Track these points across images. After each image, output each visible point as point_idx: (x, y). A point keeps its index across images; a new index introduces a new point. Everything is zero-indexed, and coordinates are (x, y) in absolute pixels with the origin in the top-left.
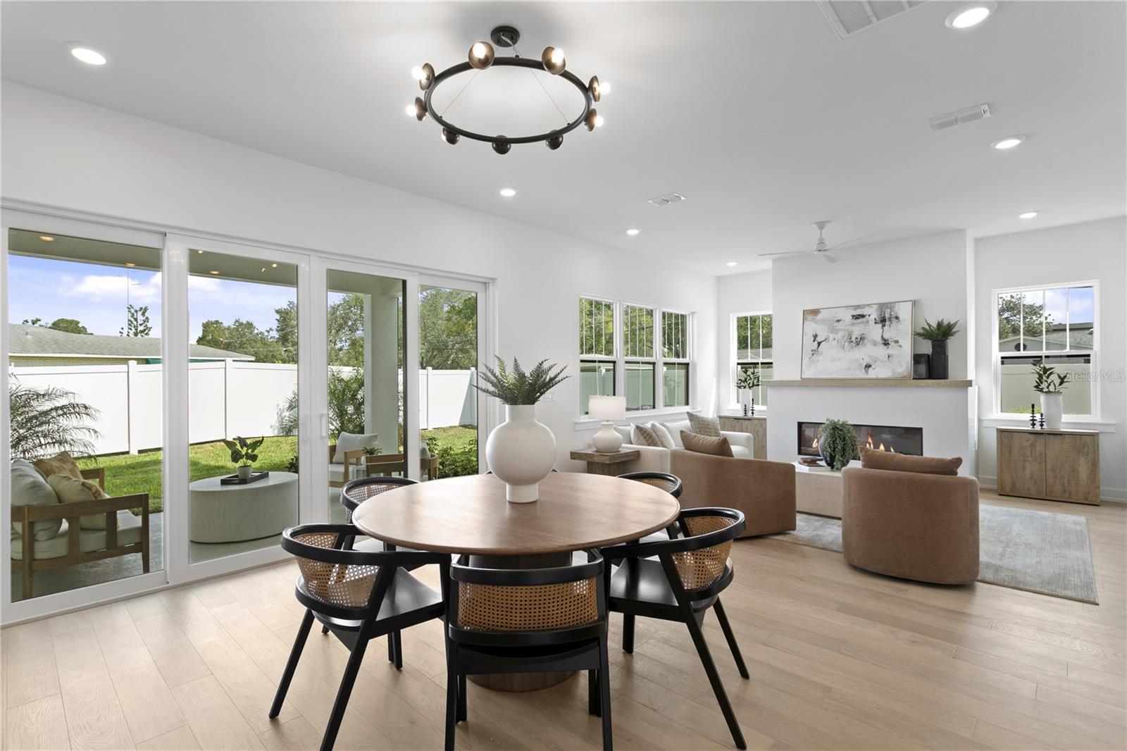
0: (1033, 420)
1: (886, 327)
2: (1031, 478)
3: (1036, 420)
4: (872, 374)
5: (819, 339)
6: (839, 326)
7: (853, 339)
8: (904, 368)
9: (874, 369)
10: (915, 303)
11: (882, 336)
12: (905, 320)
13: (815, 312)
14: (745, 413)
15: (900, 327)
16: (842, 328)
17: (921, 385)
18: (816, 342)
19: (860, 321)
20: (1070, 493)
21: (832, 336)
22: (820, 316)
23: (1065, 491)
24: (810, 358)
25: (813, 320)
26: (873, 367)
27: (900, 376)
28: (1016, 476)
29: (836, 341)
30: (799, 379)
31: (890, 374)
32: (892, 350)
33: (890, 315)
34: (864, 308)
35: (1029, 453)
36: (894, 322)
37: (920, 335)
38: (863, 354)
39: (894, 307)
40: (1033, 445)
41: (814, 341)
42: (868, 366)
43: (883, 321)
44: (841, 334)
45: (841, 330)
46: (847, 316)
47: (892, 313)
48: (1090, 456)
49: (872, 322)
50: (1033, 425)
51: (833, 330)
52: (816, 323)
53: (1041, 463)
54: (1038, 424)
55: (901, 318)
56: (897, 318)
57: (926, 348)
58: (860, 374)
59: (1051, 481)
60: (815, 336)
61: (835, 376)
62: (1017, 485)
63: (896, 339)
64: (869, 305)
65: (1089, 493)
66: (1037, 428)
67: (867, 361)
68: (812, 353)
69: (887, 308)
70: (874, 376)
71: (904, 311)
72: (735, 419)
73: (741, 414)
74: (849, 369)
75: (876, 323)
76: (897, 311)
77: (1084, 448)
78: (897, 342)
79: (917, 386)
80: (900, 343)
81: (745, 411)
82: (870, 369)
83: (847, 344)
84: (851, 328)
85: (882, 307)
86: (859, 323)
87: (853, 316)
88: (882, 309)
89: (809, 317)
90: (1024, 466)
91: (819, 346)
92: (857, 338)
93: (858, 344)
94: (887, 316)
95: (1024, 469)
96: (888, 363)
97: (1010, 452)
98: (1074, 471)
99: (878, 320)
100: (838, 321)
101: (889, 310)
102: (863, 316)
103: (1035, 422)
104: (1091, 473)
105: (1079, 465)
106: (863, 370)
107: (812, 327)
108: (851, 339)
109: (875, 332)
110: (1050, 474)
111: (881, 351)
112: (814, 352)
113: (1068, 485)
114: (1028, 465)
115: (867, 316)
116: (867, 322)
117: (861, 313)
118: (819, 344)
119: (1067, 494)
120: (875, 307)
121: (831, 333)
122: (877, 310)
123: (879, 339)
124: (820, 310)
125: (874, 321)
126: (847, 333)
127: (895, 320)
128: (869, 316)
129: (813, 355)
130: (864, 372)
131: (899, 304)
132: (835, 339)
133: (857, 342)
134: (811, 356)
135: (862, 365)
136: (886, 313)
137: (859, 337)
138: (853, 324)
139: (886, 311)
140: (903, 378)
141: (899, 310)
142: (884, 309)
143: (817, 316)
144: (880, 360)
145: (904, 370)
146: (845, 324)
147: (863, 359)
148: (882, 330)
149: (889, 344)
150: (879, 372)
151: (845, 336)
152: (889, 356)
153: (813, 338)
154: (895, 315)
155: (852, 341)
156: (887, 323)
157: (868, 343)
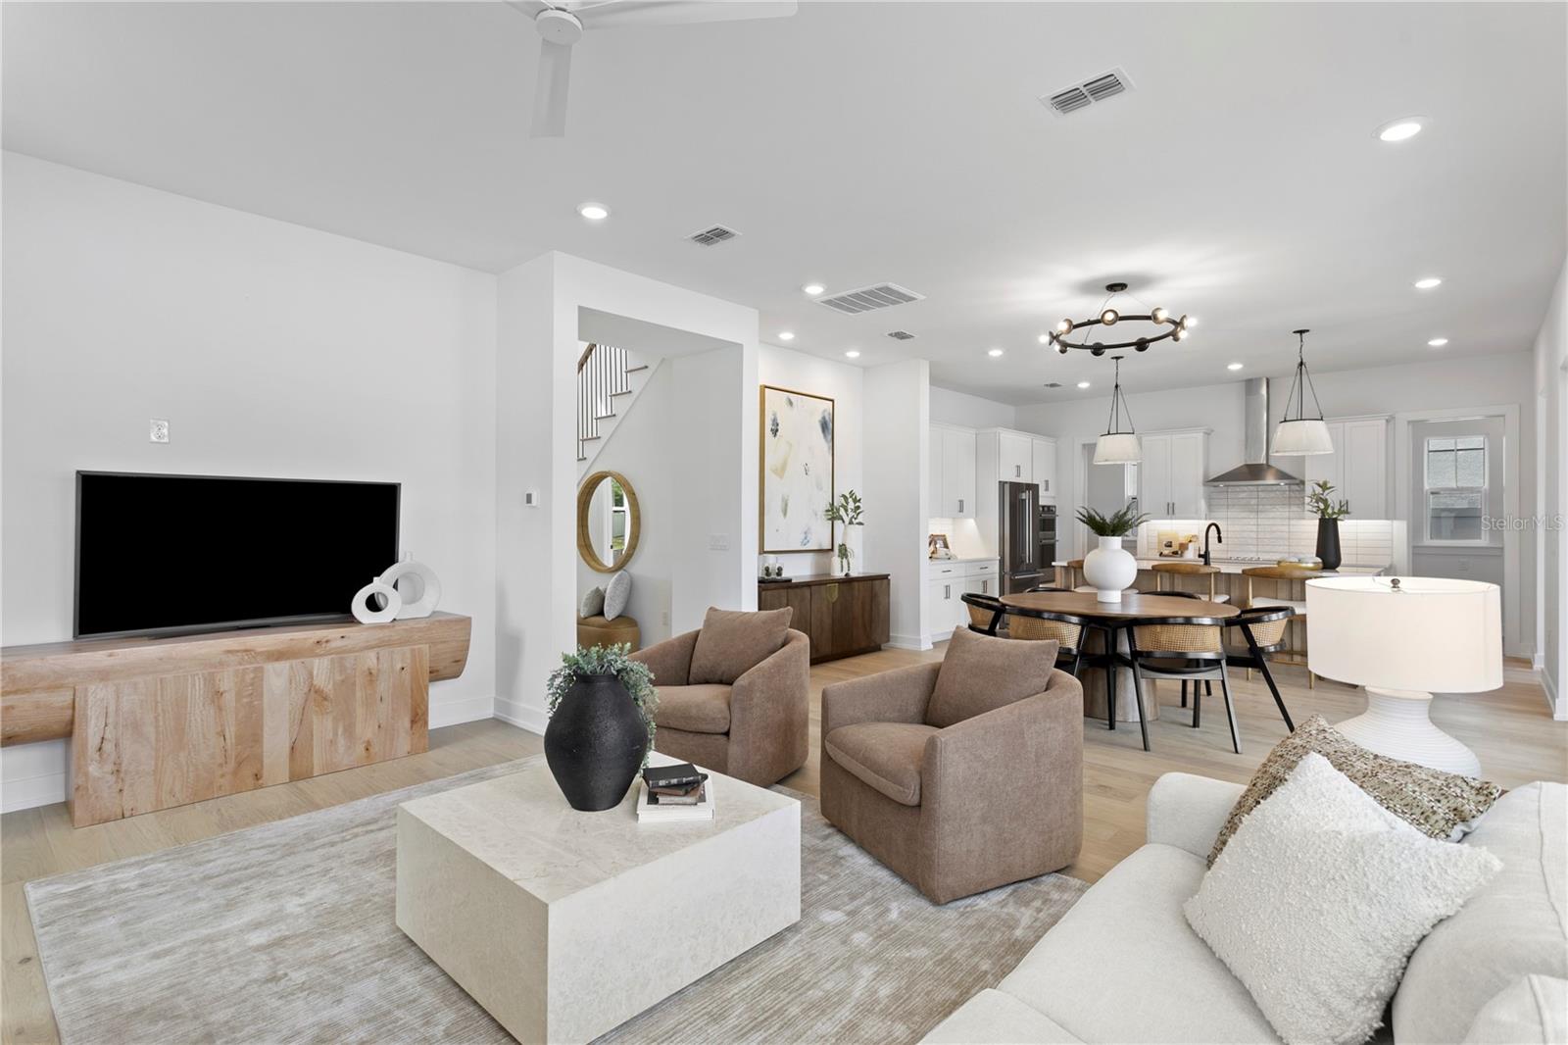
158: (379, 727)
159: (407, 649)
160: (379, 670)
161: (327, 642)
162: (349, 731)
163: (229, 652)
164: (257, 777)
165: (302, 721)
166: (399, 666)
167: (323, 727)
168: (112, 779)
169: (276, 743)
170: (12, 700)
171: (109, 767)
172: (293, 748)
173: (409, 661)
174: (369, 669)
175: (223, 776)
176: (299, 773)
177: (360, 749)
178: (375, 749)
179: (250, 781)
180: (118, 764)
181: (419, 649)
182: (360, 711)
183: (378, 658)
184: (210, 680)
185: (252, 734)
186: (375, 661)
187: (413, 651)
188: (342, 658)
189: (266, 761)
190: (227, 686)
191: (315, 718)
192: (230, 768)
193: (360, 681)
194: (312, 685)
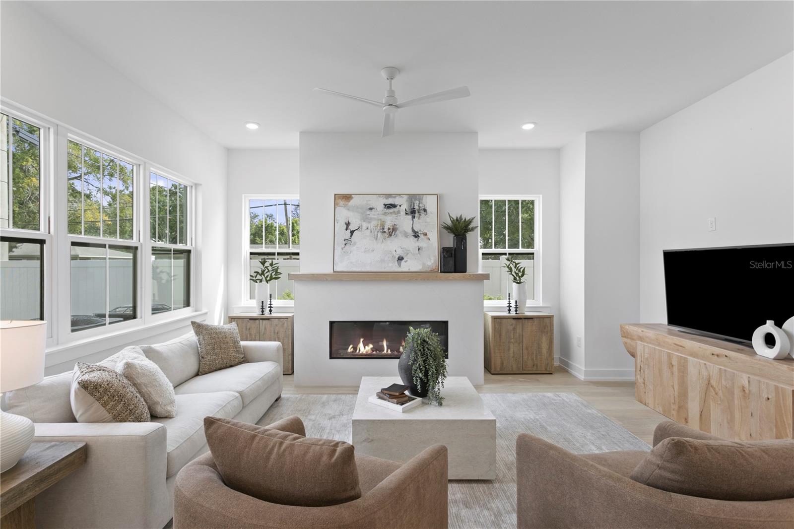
0: (510, 307)
1: (416, 219)
2: (513, 357)
3: (511, 306)
4: (405, 267)
5: (352, 228)
6: (372, 214)
7: (386, 230)
8: (432, 261)
9: (405, 262)
10: (439, 198)
11: (412, 228)
12: (431, 213)
13: (347, 197)
14: (263, 312)
15: (428, 220)
16: (375, 217)
17: (451, 278)
18: (349, 231)
19: (392, 210)
20: (537, 366)
21: (365, 225)
22: (352, 203)
23: (534, 365)
24: (342, 249)
25: (345, 206)
26: (405, 259)
27: (430, 270)
28: (504, 357)
29: (369, 231)
30: (331, 272)
31: (421, 267)
32: (422, 242)
33: (419, 207)
34: (395, 197)
35: (512, 336)
36: (423, 215)
37: (445, 228)
38: (396, 245)
39: (422, 199)
40: (514, 329)
41: (347, 229)
42: (400, 259)
43: (413, 212)
44: (374, 223)
45: (374, 219)
46: (379, 204)
47: (421, 205)
48: (548, 334)
49: (403, 213)
50: (509, 310)
51: (366, 219)
52: (348, 210)
53: (519, 343)
54: (513, 309)
55: (428, 211)
56: (425, 210)
57: (450, 241)
58: (393, 267)
59: (525, 358)
60: (348, 224)
61: (368, 269)
62: (504, 364)
63: (424, 232)
64: (400, 195)
65: (548, 364)
66: (513, 313)
67: (400, 253)
68: (344, 243)
69: (416, 199)
70: (407, 269)
71: (430, 204)
72: (250, 319)
73: (256, 313)
74: (382, 261)
75: (406, 214)
76: (424, 203)
77: (545, 328)
78: (425, 234)
79: (447, 279)
80: (429, 236)
81: (262, 308)
82: (403, 262)
83: (380, 234)
84: (382, 217)
85: (412, 197)
86: (391, 213)
87: (385, 205)
88: (411, 200)
89: (341, 203)
90: (509, 347)
91: (351, 235)
92: (389, 229)
93: (391, 235)
94: (416, 207)
95: (509, 349)
96: (418, 255)
97: (500, 335)
98: (539, 347)
99: (409, 211)
100: (371, 209)
101: (417, 202)
102: (394, 206)
104: (549, 348)
105: (542, 342)
106: (396, 261)
107: (344, 214)
108: (383, 229)
109: (406, 223)
110: (525, 352)
111: (411, 244)
112: (347, 242)
113: (536, 359)
114: (512, 346)
115: (398, 207)
116: (399, 212)
117: (393, 203)
118: (352, 232)
119: (535, 367)
120: (405, 197)
121: (364, 221)
122: (407, 201)
123: (410, 231)
124: (353, 196)
125: (405, 212)
126: (380, 223)
127: (423, 212)
128: (400, 206)
129: (345, 244)
130: (397, 265)
131: (426, 197)
132: (367, 228)
133: (389, 232)
134: (343, 245)
135: (395, 257)
136: (415, 204)
137: (391, 228)
138: (385, 214)
139: (415, 202)
140: (431, 271)
141: (426, 203)
142: (413, 200)
143: (349, 202)
144: (411, 253)
145: (432, 264)
146: (378, 213)
147: (395, 251)
148: (412, 222)
149: (419, 237)
150: (411, 265)
151: (378, 226)
152: (419, 249)
153: (346, 226)
154: (423, 208)
155: (385, 232)
156: (417, 215)
157: (400, 235)
158: (751, 435)
159: (772, 383)
160: (750, 391)
161: (717, 356)
162: (731, 421)
163: (675, 344)
164: (687, 421)
165: (704, 401)
166: (765, 396)
167: (716, 413)
168: (642, 385)
169: (694, 406)
171: (642, 380)
172: (701, 415)
173: (773, 394)
174: (743, 387)
175: (674, 410)
181: (782, 388)
182: (737, 415)
183: (749, 382)
184: (669, 356)
185: (683, 395)
186: (747, 383)
187: (777, 388)
188: (725, 371)
189: (690, 414)
190: (675, 362)
191: (711, 403)
192: (676, 407)
193: (737, 392)
194: (709, 381)
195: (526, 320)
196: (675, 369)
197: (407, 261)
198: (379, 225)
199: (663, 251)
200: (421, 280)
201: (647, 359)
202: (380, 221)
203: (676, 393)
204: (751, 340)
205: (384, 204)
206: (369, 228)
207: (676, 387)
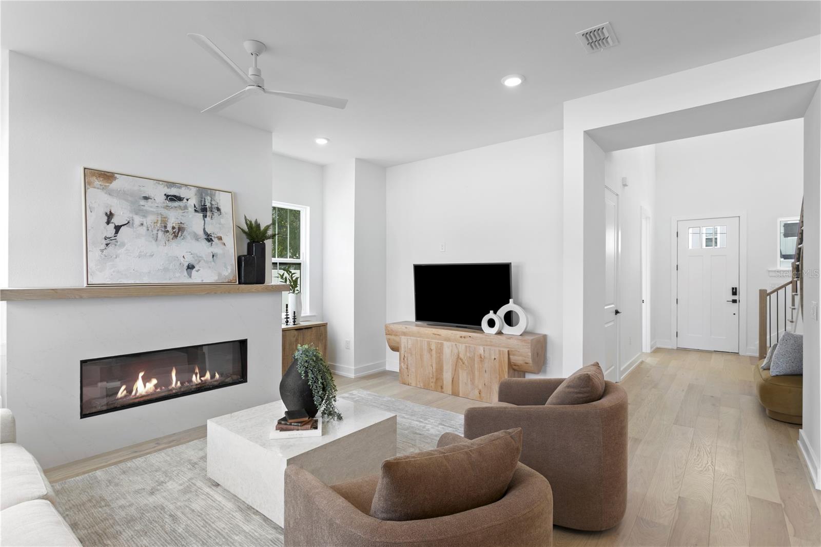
1: (208, 219)
4: (197, 277)
5: (117, 221)
6: (147, 205)
7: (169, 228)
8: (229, 271)
9: (197, 271)
10: (234, 197)
11: (204, 229)
12: (226, 214)
13: (108, 177)
15: (223, 221)
16: (152, 209)
18: (111, 226)
19: (177, 204)
21: (137, 220)
22: (115, 185)
24: (102, 251)
25: (104, 188)
26: (197, 268)
27: (227, 281)
29: (145, 228)
30: (82, 286)
31: (216, 278)
32: (216, 248)
33: (211, 204)
34: (180, 188)
36: (215, 214)
37: (241, 232)
38: (185, 249)
39: (214, 195)
40: (297, 340)
41: (108, 223)
42: (190, 267)
43: (204, 210)
44: (151, 218)
45: (152, 213)
46: (159, 193)
47: (213, 203)
48: (323, 341)
49: (191, 209)
50: (287, 322)
51: (139, 211)
52: (110, 194)
55: (222, 210)
56: (218, 209)
58: (181, 278)
60: (110, 216)
61: (146, 280)
63: (219, 235)
64: (186, 185)
66: (291, 325)
67: (189, 260)
68: (105, 242)
69: (207, 195)
70: (199, 281)
71: (224, 201)
74: (166, 270)
75: (196, 211)
76: (218, 201)
77: (321, 336)
78: (220, 239)
79: (249, 292)
80: (224, 240)
82: (194, 271)
83: (160, 234)
84: (165, 212)
85: (202, 192)
86: (176, 207)
87: (167, 196)
88: (202, 195)
89: (97, 182)
91: (117, 232)
92: (173, 228)
93: (176, 236)
94: (208, 205)
96: (213, 263)
97: (285, 348)
99: (198, 208)
100: (146, 198)
101: (209, 198)
102: (180, 199)
103: (288, 319)
106: (185, 271)
107: (101, 200)
108: (165, 227)
109: (195, 223)
111: (203, 248)
112: (109, 241)
115: (185, 200)
116: (186, 207)
117: (177, 194)
118: (118, 228)
120: (194, 190)
121: (136, 214)
122: (196, 195)
123: (201, 233)
124: (116, 175)
125: (194, 208)
126: (160, 219)
127: (216, 211)
128: (187, 200)
129: (107, 245)
130: (187, 275)
131: (219, 193)
132: (142, 224)
133: (174, 233)
134: (103, 246)
135: (183, 265)
136: (206, 200)
137: (177, 227)
138: (167, 207)
139: (206, 198)
140: (229, 282)
141: (220, 200)
142: (204, 195)
143: (111, 183)
144: (204, 260)
145: (229, 274)
146: (156, 205)
147: (184, 257)
148: (203, 222)
149: (213, 241)
150: (204, 275)
151: (157, 222)
152: (213, 256)
153: (106, 218)
154: (216, 206)
155: (168, 231)
156: (208, 214)
157: (189, 237)
158: (484, 384)
159: (497, 349)
160: (484, 356)
161: (464, 337)
162: (473, 380)
163: (434, 334)
164: (442, 388)
165: (455, 370)
166: (493, 358)
167: (463, 376)
168: (406, 370)
169: (447, 376)
170: (389, 337)
171: (406, 366)
172: (453, 381)
173: (498, 356)
174: (481, 355)
175: (432, 382)
176: (455, 393)
177: (477, 392)
178: (483, 395)
179: (440, 388)
180: (407, 366)
181: (502, 350)
182: (477, 373)
183: (484, 351)
184: (429, 344)
185: (440, 370)
187: (500, 351)
188: (469, 346)
189: (444, 382)
190: (433, 347)
191: (460, 370)
192: (434, 380)
193: (477, 359)
194: (459, 356)
195: (306, 330)
196: (434, 352)
197: (199, 270)
198: (160, 222)
199: (414, 265)
200: (221, 293)
201: (410, 349)
202: (160, 217)
203: (434, 370)
204: (480, 325)
205: (165, 195)
206: (145, 224)
207: (434, 366)
